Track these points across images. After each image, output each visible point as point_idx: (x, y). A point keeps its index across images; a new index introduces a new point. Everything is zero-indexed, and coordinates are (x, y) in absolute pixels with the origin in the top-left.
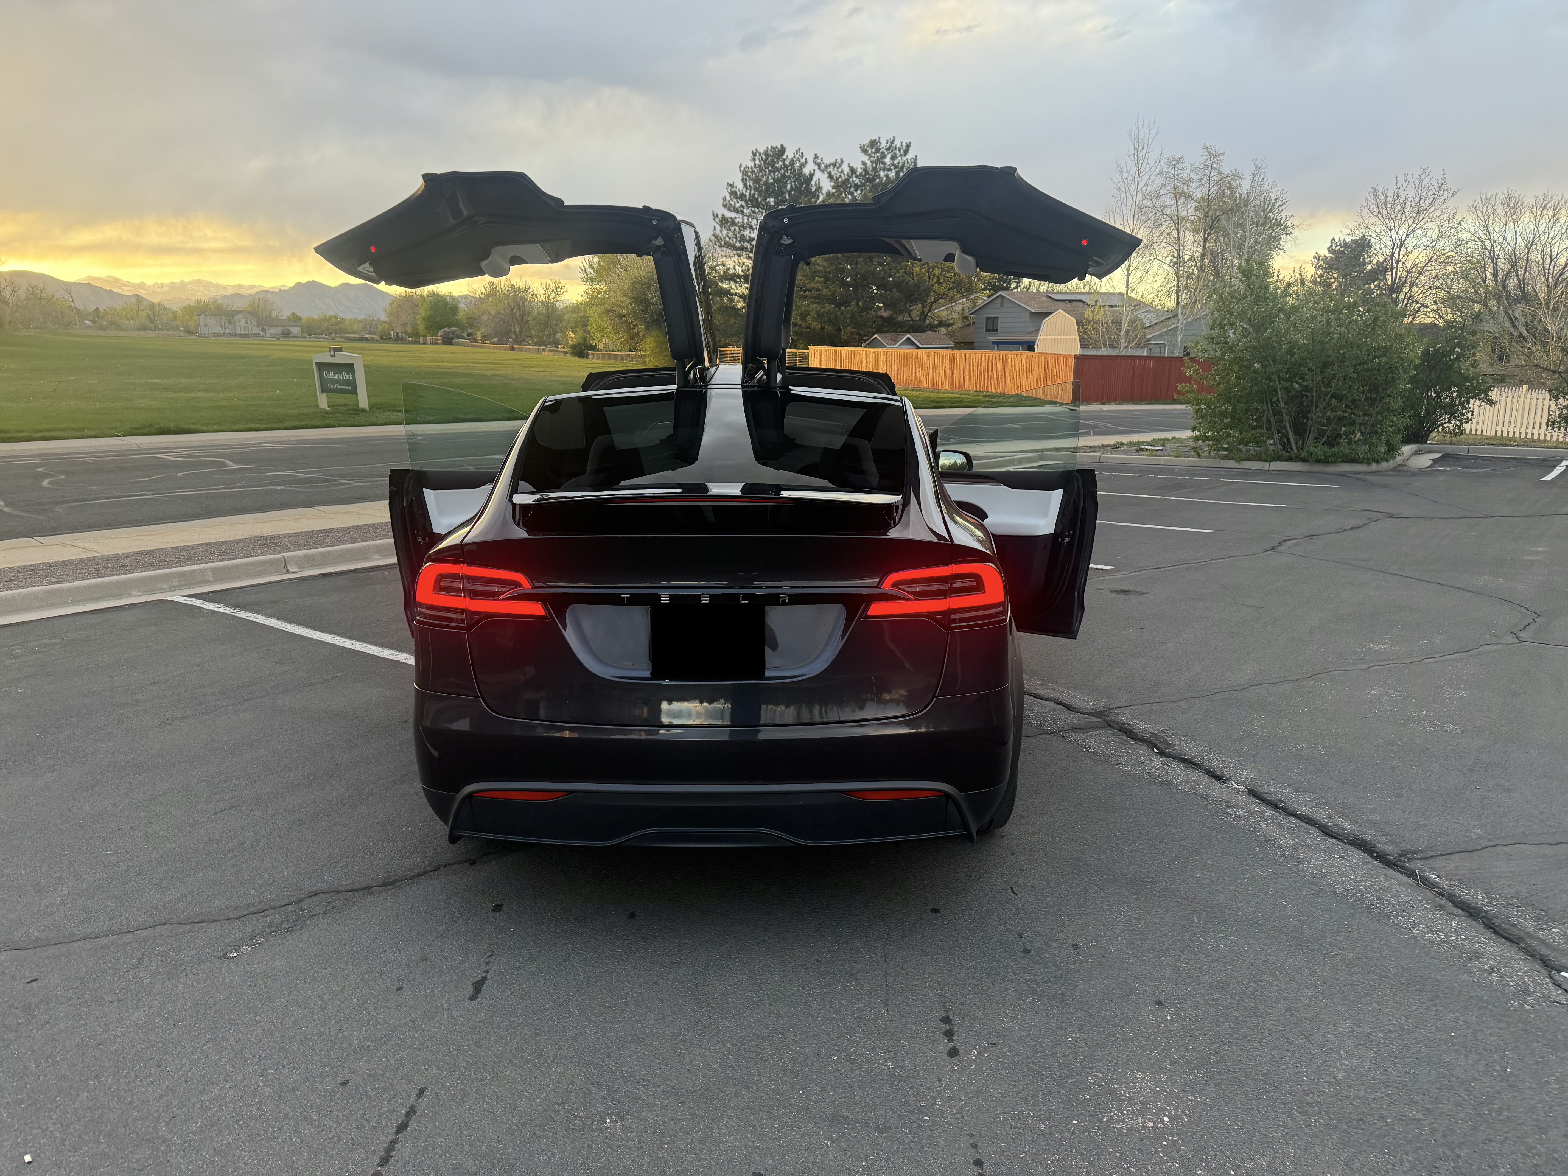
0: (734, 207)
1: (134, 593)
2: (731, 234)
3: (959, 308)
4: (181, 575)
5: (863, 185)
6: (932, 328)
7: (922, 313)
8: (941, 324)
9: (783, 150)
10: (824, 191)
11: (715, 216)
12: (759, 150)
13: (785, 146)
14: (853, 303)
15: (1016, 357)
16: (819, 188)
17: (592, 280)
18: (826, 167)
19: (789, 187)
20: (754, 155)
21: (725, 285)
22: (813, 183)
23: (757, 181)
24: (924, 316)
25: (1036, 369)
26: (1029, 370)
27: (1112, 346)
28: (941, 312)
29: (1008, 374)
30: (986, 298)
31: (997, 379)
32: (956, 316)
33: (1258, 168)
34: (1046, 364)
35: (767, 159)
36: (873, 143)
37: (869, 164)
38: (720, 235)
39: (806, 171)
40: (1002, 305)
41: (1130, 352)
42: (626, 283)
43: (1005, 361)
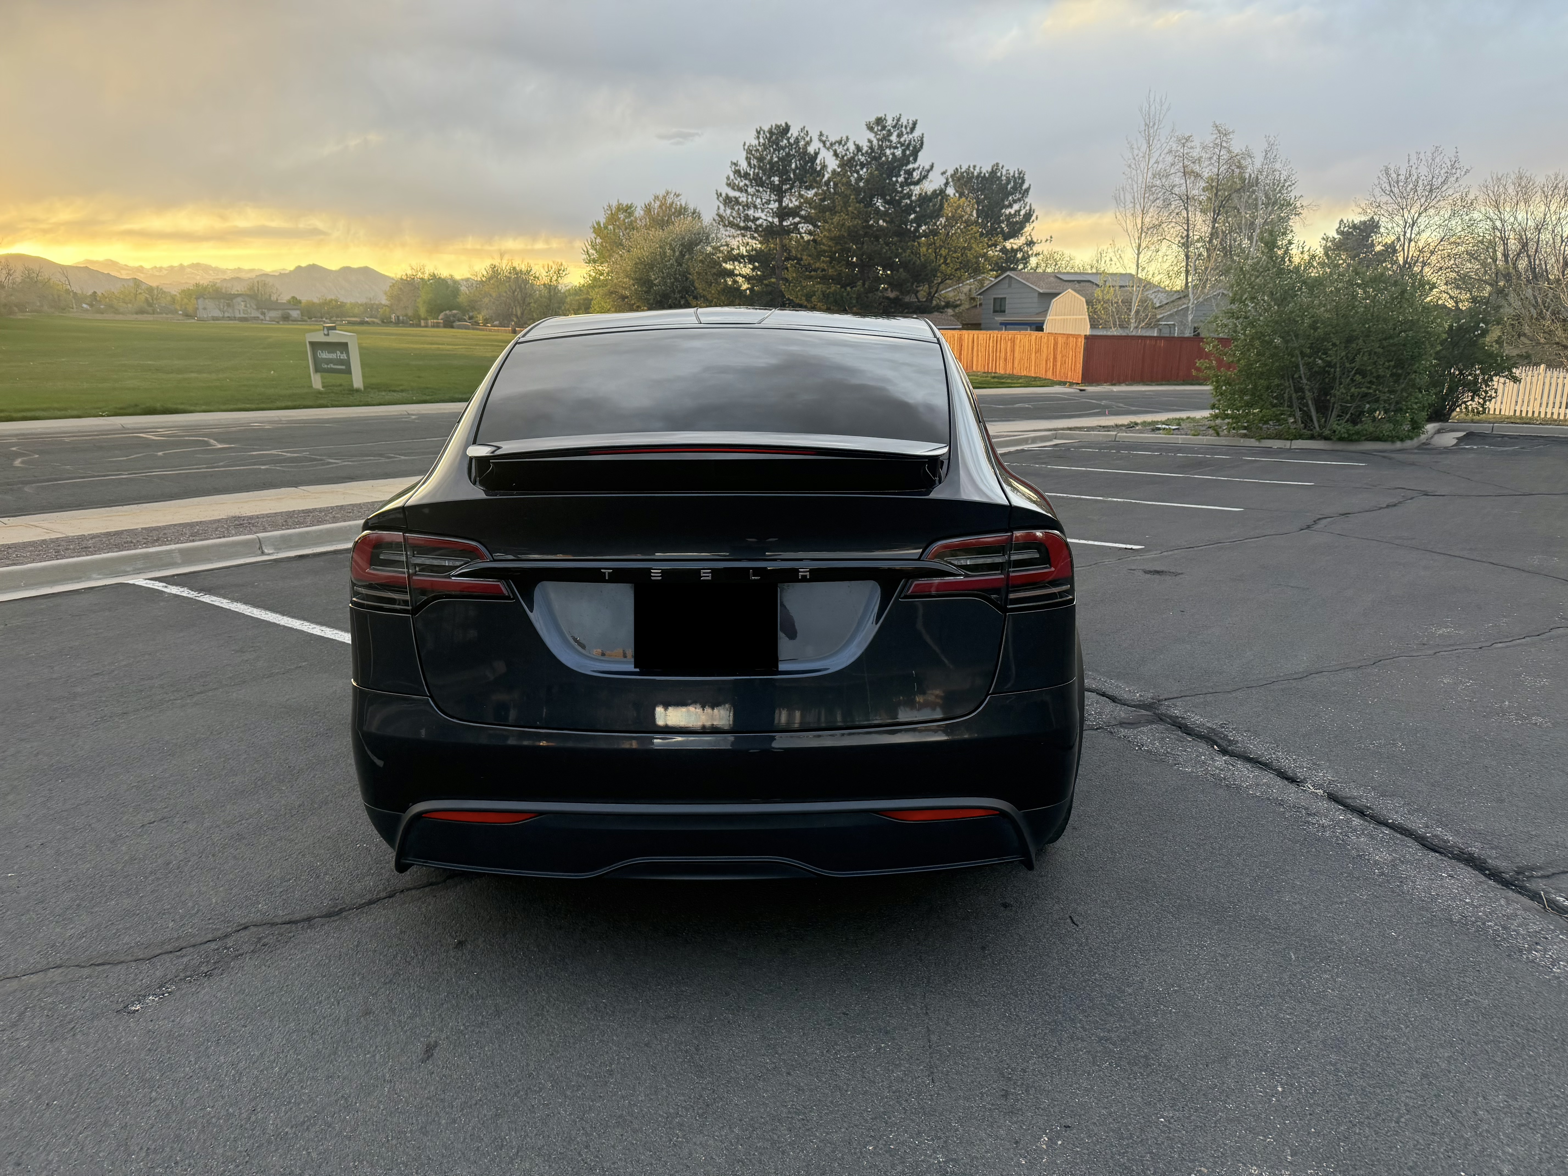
0: (738, 186)
1: (94, 576)
2: (734, 214)
3: (966, 289)
4: (146, 556)
5: (869, 163)
6: (939, 309)
7: (930, 293)
8: (948, 305)
9: (787, 128)
10: (830, 170)
11: (719, 195)
12: (763, 128)
13: (789, 124)
14: (860, 283)
15: (1025, 338)
16: (824, 167)
17: (595, 261)
18: (831, 144)
19: (793, 166)
20: (759, 133)
21: (728, 266)
22: (818, 161)
23: (761, 159)
24: (930, 297)
25: (1045, 350)
26: (1038, 351)
27: (1122, 326)
28: (948, 293)
29: (1016, 354)
30: (993, 279)
31: (1006, 360)
32: (963, 297)
33: (1271, 145)
34: (1056, 344)
35: (771, 137)
36: (879, 121)
37: (875, 142)
38: (724, 215)
39: (811, 150)
40: (1010, 286)
41: (1140, 333)
42: (629, 266)
43: (1013, 341)
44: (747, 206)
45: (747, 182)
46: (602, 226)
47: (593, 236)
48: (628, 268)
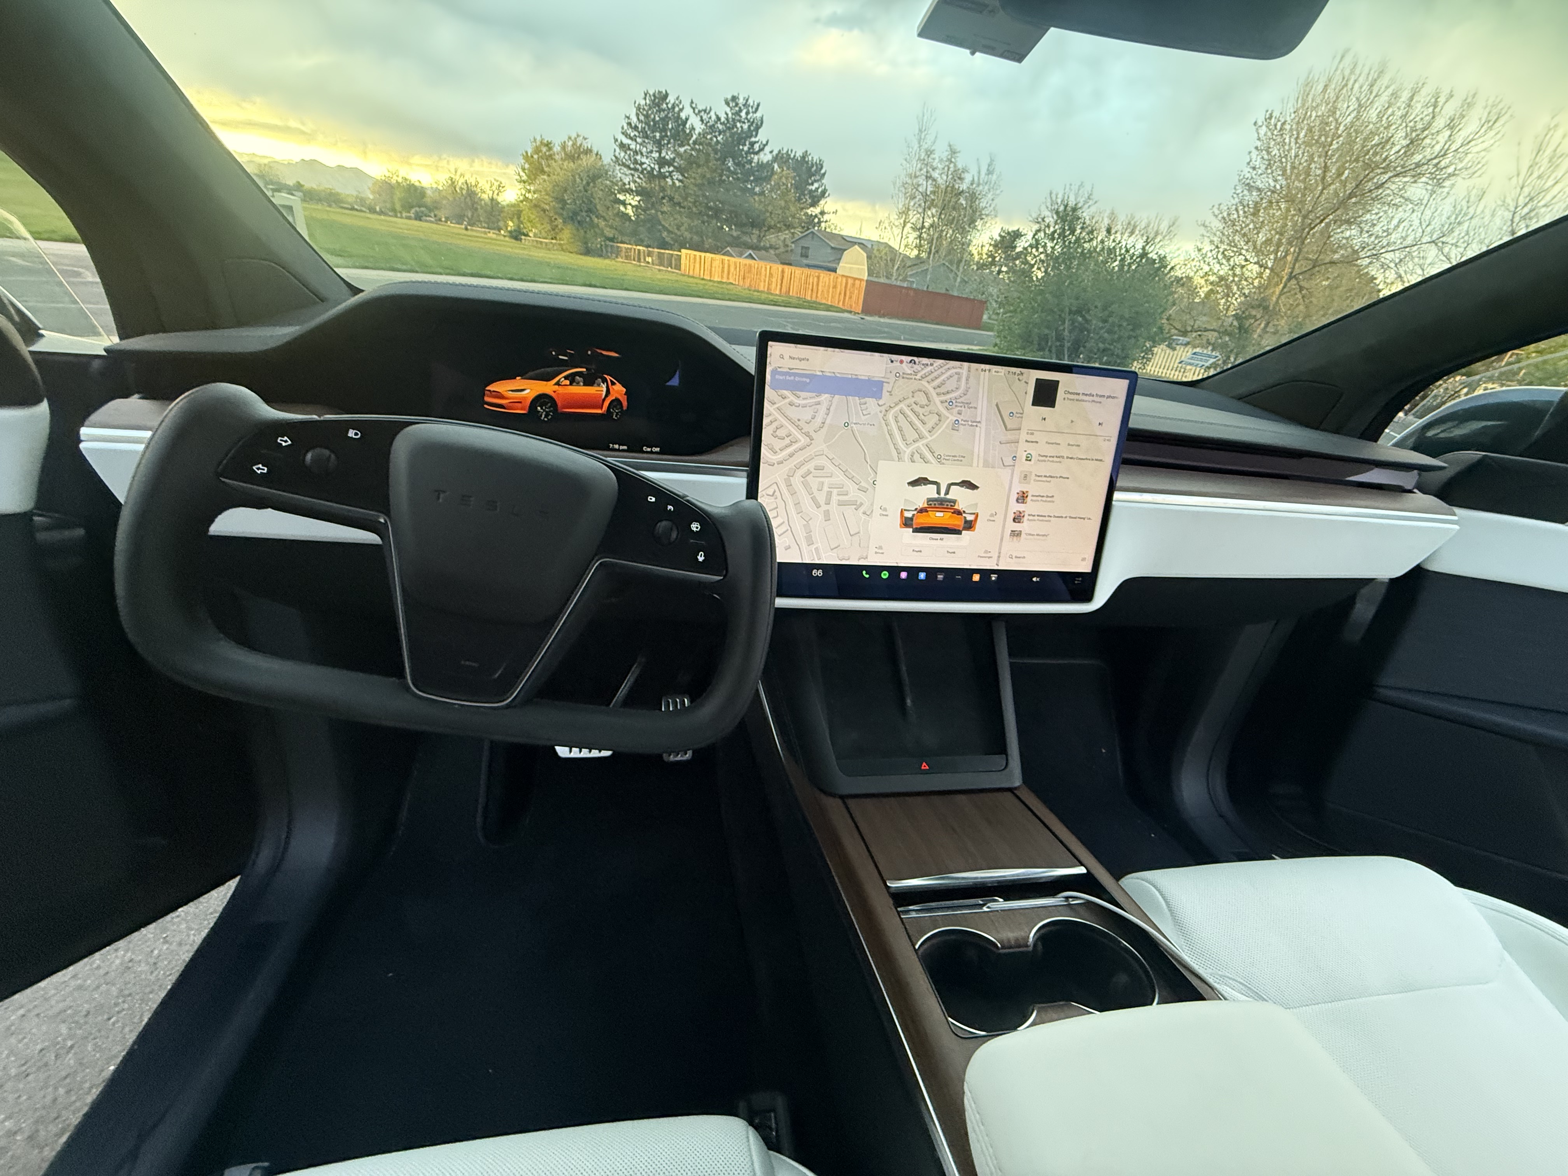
0: (630, 135)
3: (782, 238)
5: (724, 131)
9: (666, 95)
10: (697, 132)
11: (616, 140)
12: (649, 92)
13: (668, 92)
15: (826, 277)
16: (693, 129)
17: (524, 182)
18: (700, 112)
19: (670, 126)
20: (646, 95)
22: (687, 126)
23: (647, 116)
24: (760, 239)
25: (839, 287)
26: (835, 287)
27: (887, 278)
29: (820, 288)
30: (800, 234)
31: (812, 290)
32: (780, 243)
34: (847, 284)
36: (734, 98)
37: (730, 115)
40: (813, 238)
41: (899, 283)
43: (818, 277)
44: (636, 152)
45: (637, 134)
46: (529, 155)
47: (523, 161)
48: (548, 189)
